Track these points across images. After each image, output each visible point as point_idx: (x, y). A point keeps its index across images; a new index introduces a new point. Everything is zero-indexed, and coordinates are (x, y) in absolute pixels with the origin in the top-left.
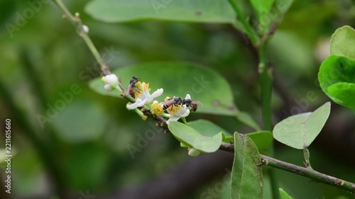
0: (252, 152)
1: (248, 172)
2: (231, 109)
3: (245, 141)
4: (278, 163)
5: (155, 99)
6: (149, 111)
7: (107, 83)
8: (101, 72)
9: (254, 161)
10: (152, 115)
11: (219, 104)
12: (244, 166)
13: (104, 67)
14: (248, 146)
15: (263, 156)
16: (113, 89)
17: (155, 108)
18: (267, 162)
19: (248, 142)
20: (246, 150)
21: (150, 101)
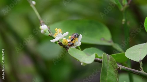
0: (113, 63)
1: (110, 73)
2: (110, 42)
3: (109, 58)
4: (126, 69)
5: (64, 37)
6: (61, 43)
7: (42, 29)
8: (41, 24)
9: (114, 68)
10: (63, 45)
11: (104, 39)
12: (108, 70)
13: (42, 22)
14: (111, 60)
15: (119, 65)
16: (45, 32)
17: (64, 41)
18: (121, 68)
19: (111, 58)
20: (110, 62)
21: (62, 38)
